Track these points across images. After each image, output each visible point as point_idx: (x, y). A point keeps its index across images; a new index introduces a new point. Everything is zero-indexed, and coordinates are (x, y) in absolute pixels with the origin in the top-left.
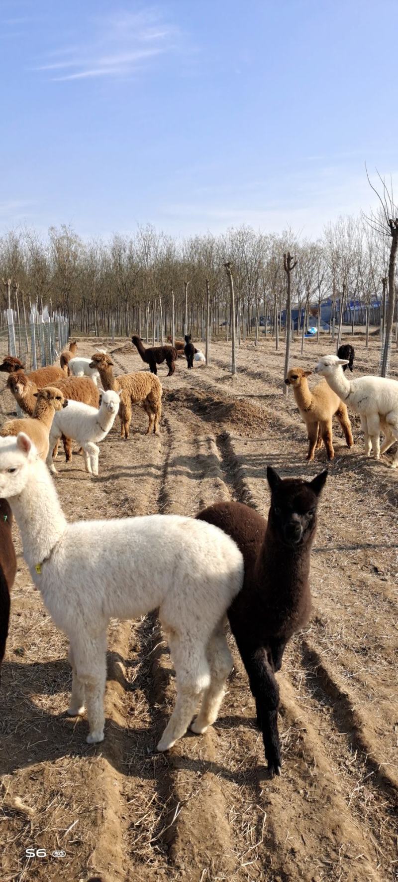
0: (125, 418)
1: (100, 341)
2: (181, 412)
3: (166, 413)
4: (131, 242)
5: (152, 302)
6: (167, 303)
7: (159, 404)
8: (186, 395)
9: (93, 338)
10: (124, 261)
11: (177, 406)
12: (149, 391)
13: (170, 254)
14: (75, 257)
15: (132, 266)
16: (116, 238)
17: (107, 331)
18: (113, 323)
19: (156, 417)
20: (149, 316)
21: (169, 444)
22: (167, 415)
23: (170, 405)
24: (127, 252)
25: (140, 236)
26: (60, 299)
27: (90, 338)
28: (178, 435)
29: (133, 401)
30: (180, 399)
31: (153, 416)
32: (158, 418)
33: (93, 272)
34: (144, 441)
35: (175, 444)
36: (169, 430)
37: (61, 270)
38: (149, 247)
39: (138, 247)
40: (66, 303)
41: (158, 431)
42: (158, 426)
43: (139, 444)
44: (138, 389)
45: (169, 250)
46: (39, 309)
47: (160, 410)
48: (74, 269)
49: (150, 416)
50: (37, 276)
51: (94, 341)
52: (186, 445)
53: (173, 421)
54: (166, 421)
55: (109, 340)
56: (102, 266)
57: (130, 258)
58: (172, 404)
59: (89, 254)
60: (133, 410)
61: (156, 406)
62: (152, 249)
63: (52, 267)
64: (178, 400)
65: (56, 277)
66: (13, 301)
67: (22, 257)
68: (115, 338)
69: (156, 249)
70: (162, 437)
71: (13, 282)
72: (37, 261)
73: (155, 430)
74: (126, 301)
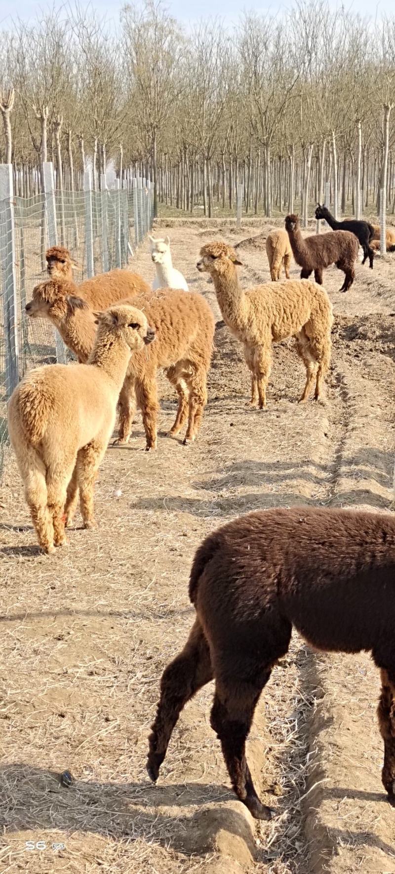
0: (259, 368)
1: (214, 224)
2: (370, 361)
3: (339, 363)
4: (280, 29)
5: (318, 148)
6: (347, 149)
7: (326, 343)
8: (382, 328)
9: (200, 220)
10: (265, 67)
11: (362, 349)
12: (306, 318)
13: (356, 49)
14: (170, 62)
15: (280, 77)
16: (250, 21)
17: (228, 205)
18: (240, 190)
19: (320, 368)
20: (309, 176)
21: (344, 422)
22: (342, 367)
23: (348, 346)
24: (271, 48)
25: (298, 16)
26: (140, 145)
27: (194, 219)
28: (362, 405)
29: (276, 337)
30: (369, 335)
31: (314, 366)
32: (323, 370)
33: (203, 91)
34: (295, 413)
35: (357, 421)
36: (344, 394)
37: (143, 88)
38: (315, 37)
39: (292, 37)
40: (151, 151)
41: (322, 396)
42: (323, 388)
43: (285, 420)
44: (286, 314)
45: (354, 42)
46: (99, 165)
47: (329, 355)
48: (167, 85)
49: (307, 366)
50: (96, 101)
51: (201, 225)
52: (378, 422)
53: (353, 379)
54: (339, 378)
55: (231, 223)
56: (221, 78)
57: (277, 59)
58: (352, 344)
59: (196, 55)
60: (276, 355)
61: (320, 347)
62: (321, 41)
63: (126, 85)
64: (364, 337)
65: (132, 101)
66: (52, 150)
67: (69, 65)
68: (242, 219)
69: (329, 40)
70: (332, 406)
71: (52, 114)
72: (96, 73)
73: (317, 394)
74: (266, 145)
